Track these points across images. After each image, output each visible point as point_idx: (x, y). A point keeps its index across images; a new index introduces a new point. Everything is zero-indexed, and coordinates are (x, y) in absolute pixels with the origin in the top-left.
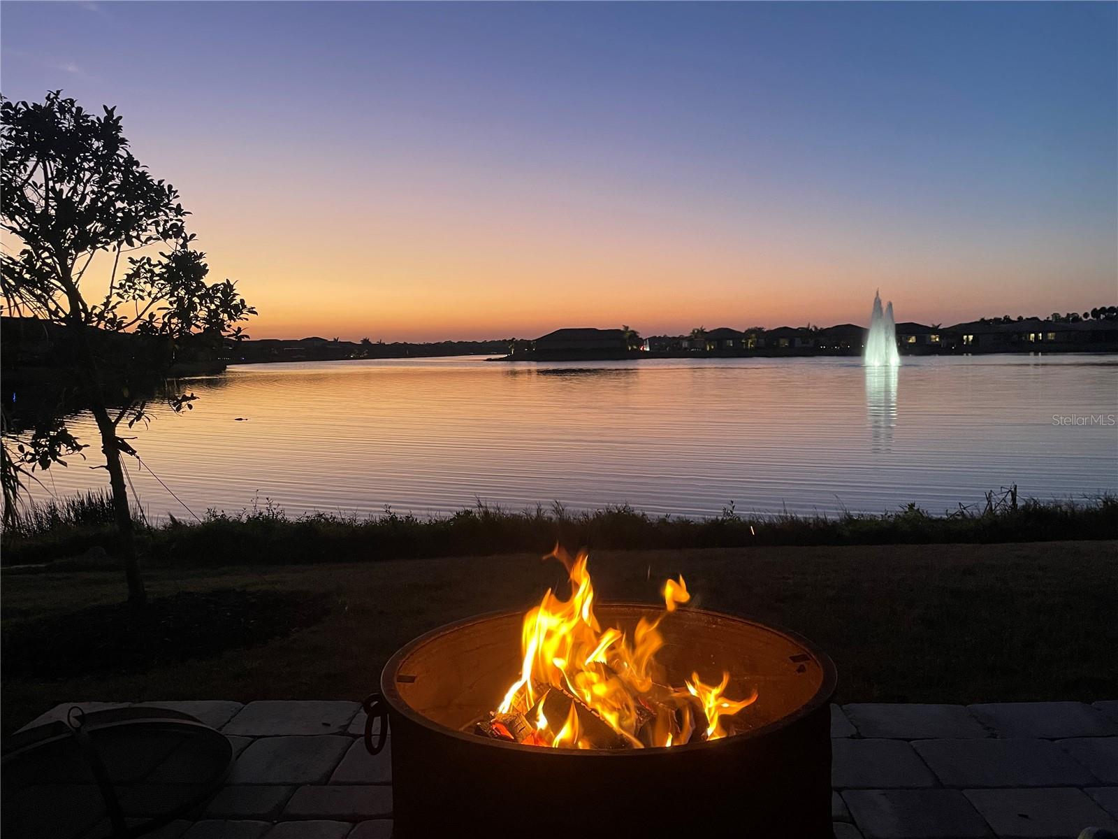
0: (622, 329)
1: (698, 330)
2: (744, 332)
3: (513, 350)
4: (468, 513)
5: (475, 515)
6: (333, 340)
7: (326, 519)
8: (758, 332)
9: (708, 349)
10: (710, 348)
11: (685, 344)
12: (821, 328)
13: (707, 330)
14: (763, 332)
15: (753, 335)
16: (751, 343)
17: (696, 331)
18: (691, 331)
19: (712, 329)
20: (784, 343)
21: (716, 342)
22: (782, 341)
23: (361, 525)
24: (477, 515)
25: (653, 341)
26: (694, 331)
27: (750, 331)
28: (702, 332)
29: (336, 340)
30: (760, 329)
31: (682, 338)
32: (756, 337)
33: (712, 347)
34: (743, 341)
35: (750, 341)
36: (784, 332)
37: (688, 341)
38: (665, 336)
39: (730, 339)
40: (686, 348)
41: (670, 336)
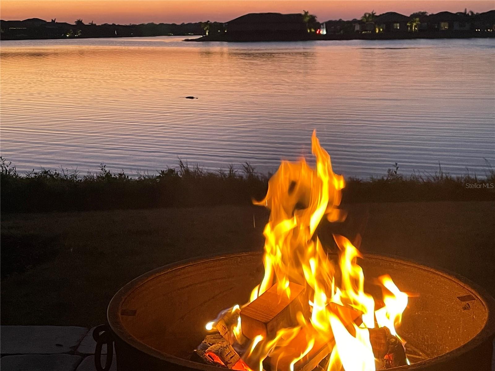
0: (303, 13)
1: (370, 15)
2: (409, 16)
3: (207, 31)
4: (171, 171)
5: (177, 174)
6: (51, 21)
7: (51, 176)
8: (422, 16)
9: (377, 32)
10: (379, 30)
11: (357, 28)
12: (477, 13)
13: (377, 14)
14: (426, 16)
15: (418, 19)
16: (415, 26)
17: (367, 15)
18: (363, 15)
19: (381, 13)
20: (445, 26)
21: (384, 25)
22: (442, 24)
23: (81, 180)
24: (179, 173)
25: (329, 25)
26: (365, 15)
27: (414, 16)
28: (373, 15)
29: (53, 21)
30: (424, 13)
31: (355, 21)
32: (420, 21)
33: (381, 30)
34: (408, 24)
35: (414, 24)
36: (445, 16)
37: (359, 24)
38: (340, 20)
39: (397, 22)
40: (358, 31)
41: (345, 20)
